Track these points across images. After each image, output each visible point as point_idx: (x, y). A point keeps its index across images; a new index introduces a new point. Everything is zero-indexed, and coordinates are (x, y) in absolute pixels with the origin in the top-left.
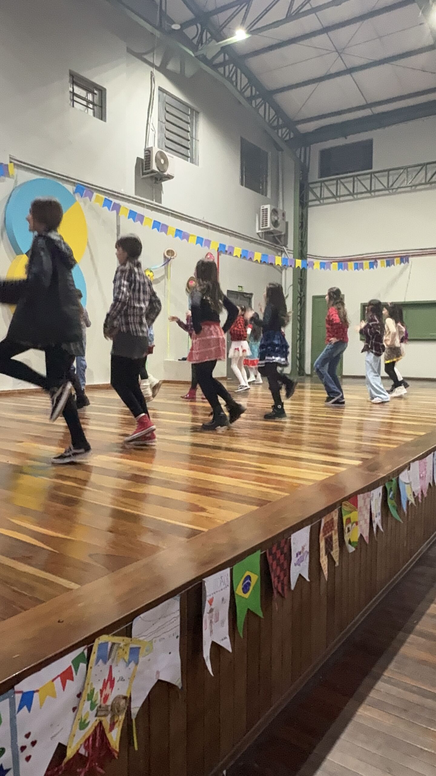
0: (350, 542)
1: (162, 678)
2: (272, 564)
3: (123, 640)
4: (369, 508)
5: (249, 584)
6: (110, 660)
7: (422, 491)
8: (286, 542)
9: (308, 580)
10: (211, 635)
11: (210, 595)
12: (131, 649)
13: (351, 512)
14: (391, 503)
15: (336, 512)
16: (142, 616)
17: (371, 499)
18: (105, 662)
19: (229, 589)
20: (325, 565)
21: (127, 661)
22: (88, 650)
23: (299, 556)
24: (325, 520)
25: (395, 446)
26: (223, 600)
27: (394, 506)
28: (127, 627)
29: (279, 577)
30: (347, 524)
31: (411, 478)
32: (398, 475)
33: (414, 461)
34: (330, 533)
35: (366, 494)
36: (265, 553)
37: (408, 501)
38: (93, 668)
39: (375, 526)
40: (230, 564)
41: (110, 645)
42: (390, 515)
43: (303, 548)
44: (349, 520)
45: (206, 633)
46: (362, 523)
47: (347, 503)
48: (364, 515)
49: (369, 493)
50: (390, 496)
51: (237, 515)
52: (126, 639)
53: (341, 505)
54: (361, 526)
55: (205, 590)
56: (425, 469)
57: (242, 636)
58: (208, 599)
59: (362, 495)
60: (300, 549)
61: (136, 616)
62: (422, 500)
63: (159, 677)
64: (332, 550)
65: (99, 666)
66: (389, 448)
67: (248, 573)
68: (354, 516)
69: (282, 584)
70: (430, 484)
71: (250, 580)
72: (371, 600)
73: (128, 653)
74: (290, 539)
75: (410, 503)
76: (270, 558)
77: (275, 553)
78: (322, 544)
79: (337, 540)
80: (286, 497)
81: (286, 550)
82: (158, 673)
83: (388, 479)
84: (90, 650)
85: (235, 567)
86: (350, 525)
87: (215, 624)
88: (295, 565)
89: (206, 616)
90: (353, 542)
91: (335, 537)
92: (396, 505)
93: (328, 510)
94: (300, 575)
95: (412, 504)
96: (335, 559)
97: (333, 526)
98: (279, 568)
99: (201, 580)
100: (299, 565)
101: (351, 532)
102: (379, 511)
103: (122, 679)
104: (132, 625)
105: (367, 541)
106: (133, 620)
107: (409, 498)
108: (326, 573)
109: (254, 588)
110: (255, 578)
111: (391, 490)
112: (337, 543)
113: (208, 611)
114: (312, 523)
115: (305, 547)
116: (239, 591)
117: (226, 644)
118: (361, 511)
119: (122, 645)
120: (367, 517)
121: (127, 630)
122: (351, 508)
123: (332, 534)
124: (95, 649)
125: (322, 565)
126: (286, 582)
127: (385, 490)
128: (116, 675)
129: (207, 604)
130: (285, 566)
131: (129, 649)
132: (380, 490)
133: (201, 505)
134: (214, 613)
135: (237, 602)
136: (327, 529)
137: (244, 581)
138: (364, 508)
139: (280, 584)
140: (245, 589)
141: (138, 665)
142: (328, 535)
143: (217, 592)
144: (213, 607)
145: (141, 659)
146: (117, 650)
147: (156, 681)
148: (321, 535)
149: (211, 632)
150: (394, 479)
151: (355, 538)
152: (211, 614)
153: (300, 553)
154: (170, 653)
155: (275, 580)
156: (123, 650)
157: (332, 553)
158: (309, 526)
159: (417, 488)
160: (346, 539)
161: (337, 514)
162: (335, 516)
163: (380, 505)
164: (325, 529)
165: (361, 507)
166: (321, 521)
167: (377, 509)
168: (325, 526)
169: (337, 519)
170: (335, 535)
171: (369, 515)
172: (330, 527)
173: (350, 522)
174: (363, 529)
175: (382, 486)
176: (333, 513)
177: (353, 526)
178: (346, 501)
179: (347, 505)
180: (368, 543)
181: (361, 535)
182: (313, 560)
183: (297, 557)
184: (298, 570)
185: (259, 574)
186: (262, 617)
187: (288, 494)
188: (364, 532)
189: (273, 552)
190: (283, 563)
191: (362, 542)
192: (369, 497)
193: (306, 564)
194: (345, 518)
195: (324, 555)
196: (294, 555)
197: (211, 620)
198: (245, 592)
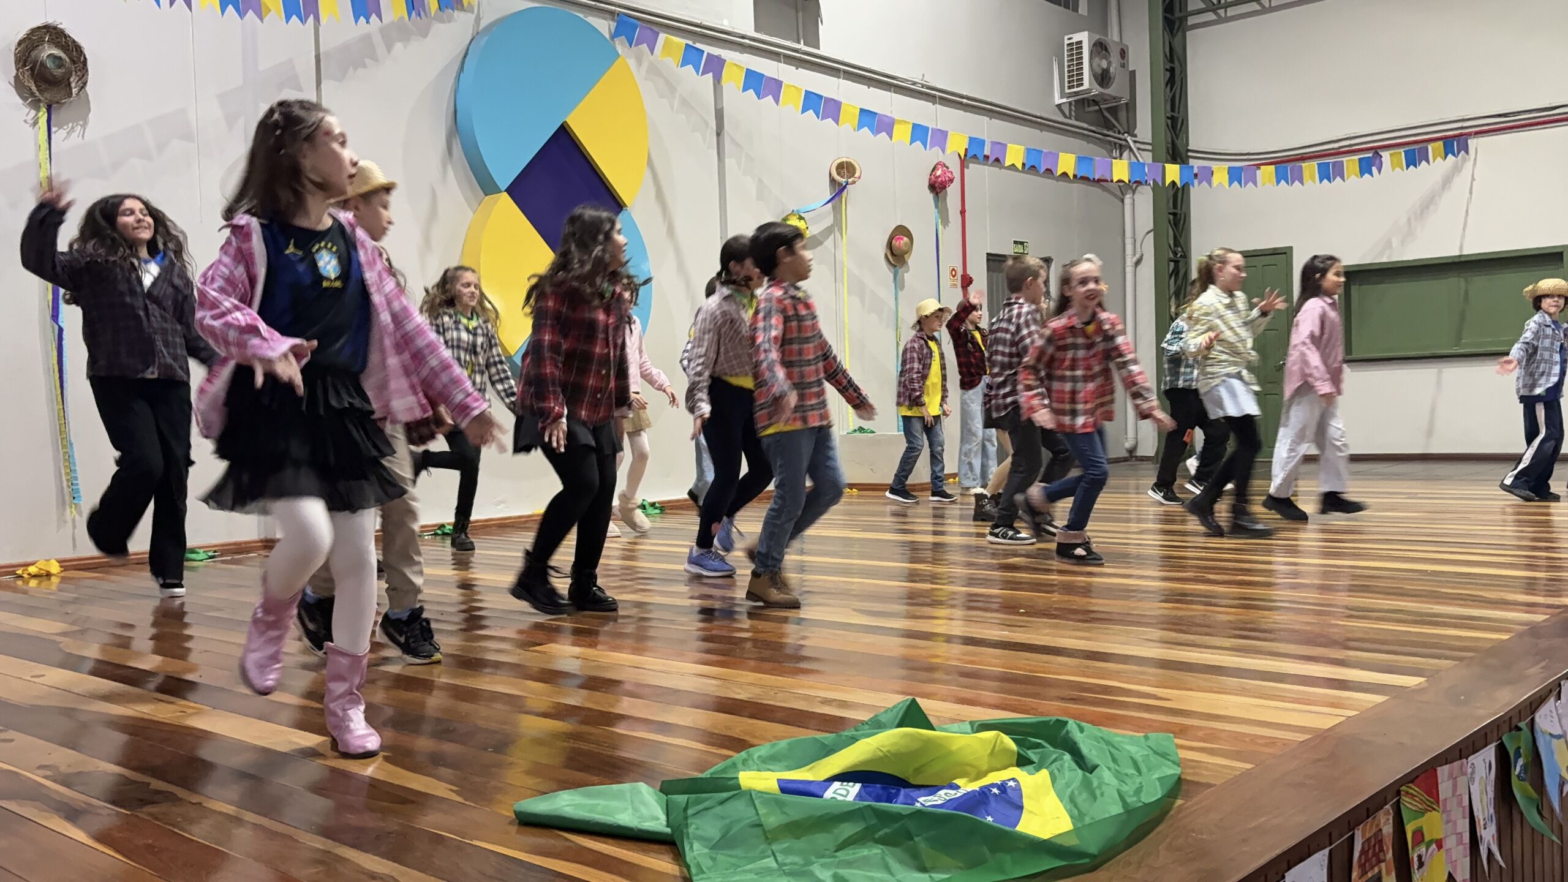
4: (1466, 803)
13: (1422, 813)
14: (1520, 789)
15: (1387, 814)
17: (1472, 779)
24: (1363, 836)
25: (1505, 637)
27: (1529, 799)
30: (1415, 845)
32: (1533, 712)
34: (1376, 870)
35: (1457, 764)
39: (1483, 851)
42: (1518, 818)
44: (1419, 834)
46: (1450, 843)
47: (1414, 789)
48: (1455, 823)
49: (1464, 760)
50: (1518, 768)
53: (1398, 793)
54: (1449, 851)
59: (1446, 767)
66: (1487, 640)
68: (1432, 824)
80: (1245, 774)
83: (1506, 725)
86: (1422, 849)
91: (1389, 881)
92: (1534, 795)
93: (1368, 809)
97: (1381, 850)
101: (1424, 868)
102: (1492, 811)
107: (1565, 776)
111: (1518, 749)
114: (1331, 845)
118: (1444, 811)
120: (1464, 825)
122: (1422, 802)
123: (1380, 872)
127: (1501, 752)
132: (1489, 753)
136: (1369, 860)
138: (1455, 800)
142: (1370, 875)
148: (1355, 875)
150: (1522, 725)
158: (1326, 851)
161: (1391, 817)
162: (1385, 824)
163: (1491, 794)
164: (1363, 857)
165: (1446, 800)
166: (1353, 836)
167: (1485, 803)
168: (1363, 852)
169: (1391, 830)
170: (1388, 873)
171: (1467, 821)
172: (1375, 855)
173: (1423, 840)
174: (1454, 858)
175: (1494, 744)
176: (1381, 813)
177: (1430, 851)
178: (1411, 785)
179: (1412, 794)
181: (1450, 877)
187: (1250, 766)
188: (1459, 868)
192: (1463, 774)
194: (1409, 830)
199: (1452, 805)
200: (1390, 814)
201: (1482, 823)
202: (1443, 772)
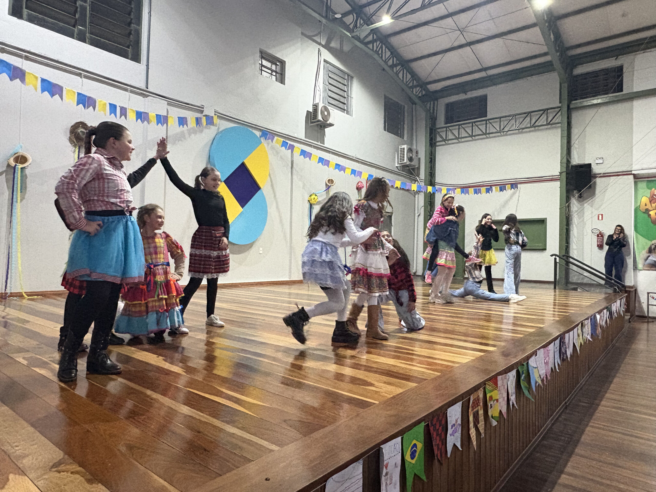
0: (492, 417)
2: (433, 434)
4: (506, 388)
5: (415, 451)
7: (546, 375)
8: (444, 416)
9: (461, 449)
11: (386, 460)
13: (492, 391)
14: (523, 384)
15: (481, 390)
16: (333, 477)
17: (508, 380)
19: (400, 454)
20: (473, 436)
23: (454, 428)
24: (473, 397)
25: (522, 336)
26: (396, 464)
27: (526, 387)
28: (321, 487)
29: (438, 445)
30: (490, 400)
31: (538, 363)
32: (528, 360)
33: (539, 349)
34: (477, 409)
35: (504, 375)
36: (428, 425)
37: (536, 382)
39: (511, 403)
40: (400, 433)
42: (522, 395)
43: (456, 421)
44: (491, 398)
46: (500, 400)
47: (491, 383)
48: (502, 394)
49: (506, 375)
50: (522, 378)
51: (400, 390)
53: (485, 384)
54: (500, 403)
55: (383, 455)
56: (548, 356)
58: (385, 463)
59: (500, 376)
60: (454, 422)
61: (330, 478)
62: (546, 382)
64: (478, 423)
66: (517, 337)
67: (414, 442)
68: (495, 394)
69: (441, 452)
70: (552, 368)
71: (416, 447)
72: (509, 468)
74: (447, 413)
75: (537, 384)
76: (431, 429)
77: (436, 424)
78: (471, 418)
79: (483, 415)
80: (438, 377)
81: (443, 422)
83: (520, 363)
85: (405, 436)
86: (492, 403)
87: (390, 486)
88: (451, 435)
89: (383, 479)
90: (495, 416)
91: (481, 412)
93: (475, 389)
94: (454, 444)
95: (539, 384)
96: (481, 431)
97: (479, 402)
98: (438, 438)
99: (380, 447)
100: (454, 436)
101: (492, 408)
102: (514, 391)
104: (325, 484)
105: (505, 416)
106: (326, 481)
107: (537, 380)
108: (475, 443)
109: (419, 454)
110: (420, 446)
111: (523, 372)
112: (483, 417)
113: (385, 475)
114: (463, 400)
115: (458, 420)
116: (408, 457)
118: (499, 390)
120: (505, 395)
121: (321, 489)
122: (492, 387)
125: (471, 436)
126: (443, 450)
127: (518, 372)
129: (384, 468)
130: (443, 436)
132: (514, 372)
133: (369, 380)
134: (388, 476)
135: (406, 466)
136: (474, 405)
137: (412, 448)
138: (503, 387)
139: (439, 451)
140: (413, 455)
142: (475, 410)
143: (391, 457)
144: (388, 471)
148: (470, 410)
150: (525, 364)
151: (497, 414)
152: (386, 477)
153: (454, 425)
155: (435, 448)
157: (478, 426)
158: (461, 402)
159: (543, 372)
160: (490, 414)
161: (482, 392)
162: (480, 394)
163: (514, 385)
165: (500, 387)
166: (470, 398)
167: (512, 388)
168: (473, 403)
169: (482, 396)
170: (481, 410)
171: (506, 393)
172: (477, 404)
174: (502, 405)
175: (516, 370)
176: (479, 391)
177: (494, 403)
178: (489, 382)
179: (489, 385)
180: (506, 418)
181: (500, 411)
182: (464, 432)
183: (452, 428)
184: (453, 440)
185: (423, 443)
186: (425, 480)
187: (440, 374)
188: (503, 408)
189: (434, 423)
190: (441, 433)
191: (501, 417)
192: (505, 378)
193: (458, 434)
194: (488, 396)
195: (472, 427)
196: (449, 427)
197: (386, 483)
198: (412, 458)
201: (511, 394)
202: (499, 378)
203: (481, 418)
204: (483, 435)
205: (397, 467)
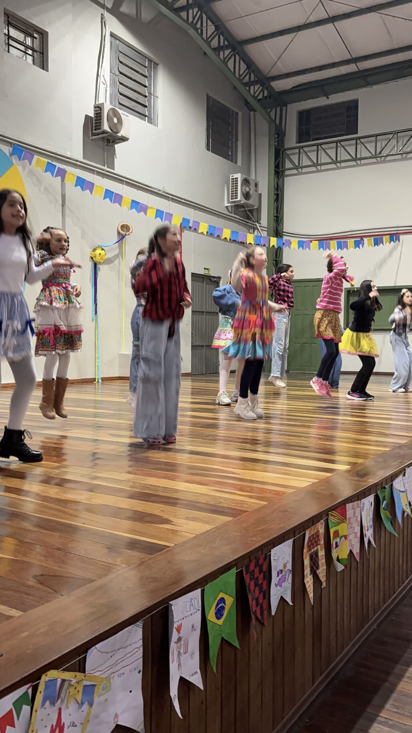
0: (338, 560)
1: (121, 723)
2: (249, 584)
3: (76, 676)
4: (359, 520)
5: (223, 608)
6: (59, 700)
8: (265, 559)
9: (291, 604)
10: (179, 669)
11: (178, 621)
12: (85, 686)
13: (338, 524)
14: (384, 514)
15: (322, 524)
16: (97, 646)
17: (362, 510)
18: (53, 703)
19: (200, 613)
20: (310, 586)
21: (80, 701)
22: (33, 690)
23: (280, 575)
24: (309, 534)
26: (193, 627)
27: (387, 518)
28: (79, 660)
29: (257, 599)
31: (406, 485)
32: (392, 481)
33: (409, 466)
34: (316, 548)
35: (355, 502)
36: (242, 571)
37: (404, 512)
38: (38, 711)
39: (366, 540)
40: (200, 583)
41: (59, 681)
42: (383, 528)
43: (285, 566)
44: (336, 534)
45: (173, 667)
46: (351, 537)
47: (334, 513)
48: (354, 528)
49: (359, 501)
50: (384, 505)
51: (208, 527)
52: (78, 674)
53: (328, 515)
54: (351, 540)
55: (173, 616)
57: (215, 671)
58: (176, 625)
59: (351, 504)
60: (281, 567)
61: (92, 647)
63: (117, 721)
64: (318, 568)
65: (45, 708)
66: (381, 450)
67: (221, 595)
68: (343, 529)
69: (261, 608)
71: (224, 603)
72: (363, 628)
73: (81, 691)
74: (270, 554)
75: (406, 514)
76: (247, 578)
77: (253, 571)
78: (307, 562)
79: (324, 557)
80: (264, 507)
81: (265, 568)
82: (116, 716)
83: (380, 486)
84: (35, 689)
85: (207, 587)
86: (338, 540)
87: (184, 656)
88: (276, 585)
89: (173, 646)
90: (342, 559)
91: (322, 553)
92: (390, 517)
93: (313, 521)
94: (282, 597)
95: (408, 515)
96: (321, 579)
97: (318, 540)
98: (257, 590)
99: (168, 603)
100: (281, 586)
101: (339, 548)
102: (371, 523)
103: (74, 725)
104: (85, 657)
105: (358, 559)
106: (87, 652)
107: (405, 508)
108: (311, 595)
109: (228, 612)
110: (230, 601)
111: (384, 497)
112: (324, 560)
113: (176, 641)
114: (294, 537)
115: (287, 565)
116: (211, 616)
117: (197, 680)
118: (350, 523)
119: (74, 681)
120: (358, 529)
121: (79, 663)
122: (339, 519)
123: (317, 549)
124: (41, 687)
125: (307, 586)
126: (265, 606)
127: (377, 498)
128: (65, 719)
129: (174, 630)
130: (265, 588)
131: (82, 688)
132: (371, 499)
133: (166, 516)
134: (182, 642)
135: (209, 629)
136: (312, 544)
137: (218, 605)
138: (355, 518)
139: (259, 607)
140: (219, 614)
141: (94, 706)
142: (313, 550)
143: (186, 617)
144: (180, 635)
145: (96, 699)
146: (67, 689)
147: (114, 726)
148: (305, 550)
149: (179, 665)
150: (387, 486)
151: (344, 555)
152: (179, 644)
153: (281, 571)
154: (131, 692)
155: (252, 603)
156: (75, 688)
157: (318, 572)
158: (291, 540)
160: (334, 555)
161: (323, 526)
162: (321, 528)
163: (371, 516)
164: (310, 543)
165: (350, 518)
166: (305, 533)
167: (368, 520)
168: (310, 540)
169: (323, 531)
170: (321, 550)
171: (359, 528)
172: (316, 542)
173: (338, 536)
174: (353, 544)
175: (374, 494)
176: (319, 525)
177: (342, 540)
178: (333, 511)
179: (334, 515)
180: (358, 561)
181: (351, 551)
182: (297, 579)
183: (278, 576)
184: (279, 592)
185: (234, 596)
186: (238, 647)
187: (267, 503)
188: (355, 548)
189: (251, 570)
190: (262, 583)
191: (352, 559)
192: (359, 507)
193: (288, 584)
194: (332, 531)
195: (309, 574)
196: (274, 574)
197: (179, 651)
198: (218, 618)
199: (353, 520)
200: (323, 524)
201: (366, 528)
202: (349, 506)
203: (322, 561)
204: (324, 585)
205: (195, 630)
